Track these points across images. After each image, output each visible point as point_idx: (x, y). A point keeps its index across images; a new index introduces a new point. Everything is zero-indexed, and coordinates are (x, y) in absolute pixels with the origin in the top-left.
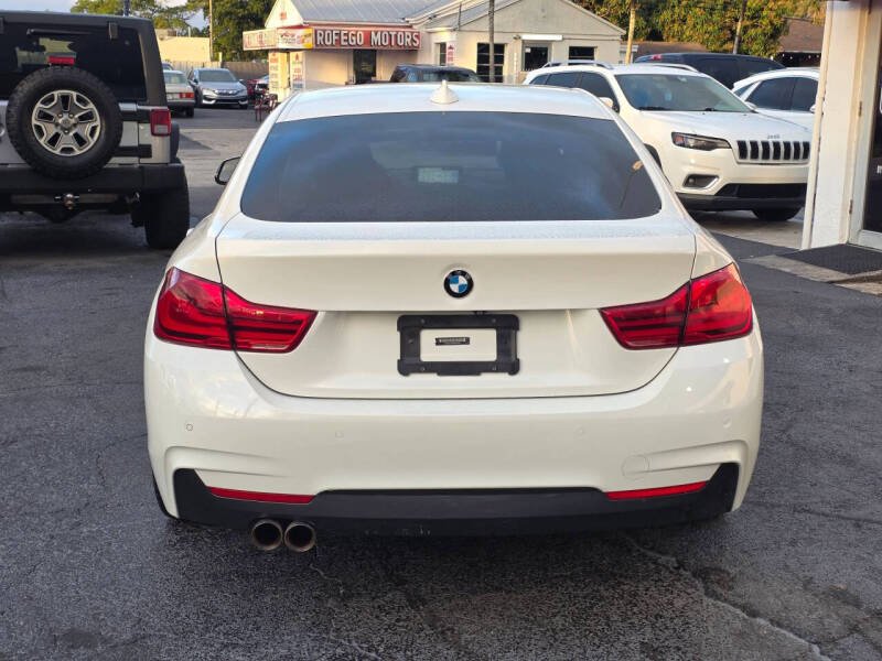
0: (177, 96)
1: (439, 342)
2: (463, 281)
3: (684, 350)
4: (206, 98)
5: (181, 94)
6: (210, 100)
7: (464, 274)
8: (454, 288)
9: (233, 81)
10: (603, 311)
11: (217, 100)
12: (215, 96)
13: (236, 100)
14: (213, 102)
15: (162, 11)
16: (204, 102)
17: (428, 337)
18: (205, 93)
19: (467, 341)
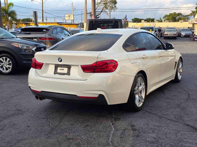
0: (173, 35)
1: (60, 69)
2: (60, 59)
3: (95, 73)
4: (182, 35)
5: (173, 34)
6: (183, 35)
7: (60, 58)
8: (59, 60)
9: (189, 31)
10: (81, 65)
11: (185, 35)
12: (184, 35)
13: (189, 35)
14: (183, 36)
15: (183, 16)
16: (182, 36)
17: (59, 68)
18: (182, 34)
19: (64, 70)
